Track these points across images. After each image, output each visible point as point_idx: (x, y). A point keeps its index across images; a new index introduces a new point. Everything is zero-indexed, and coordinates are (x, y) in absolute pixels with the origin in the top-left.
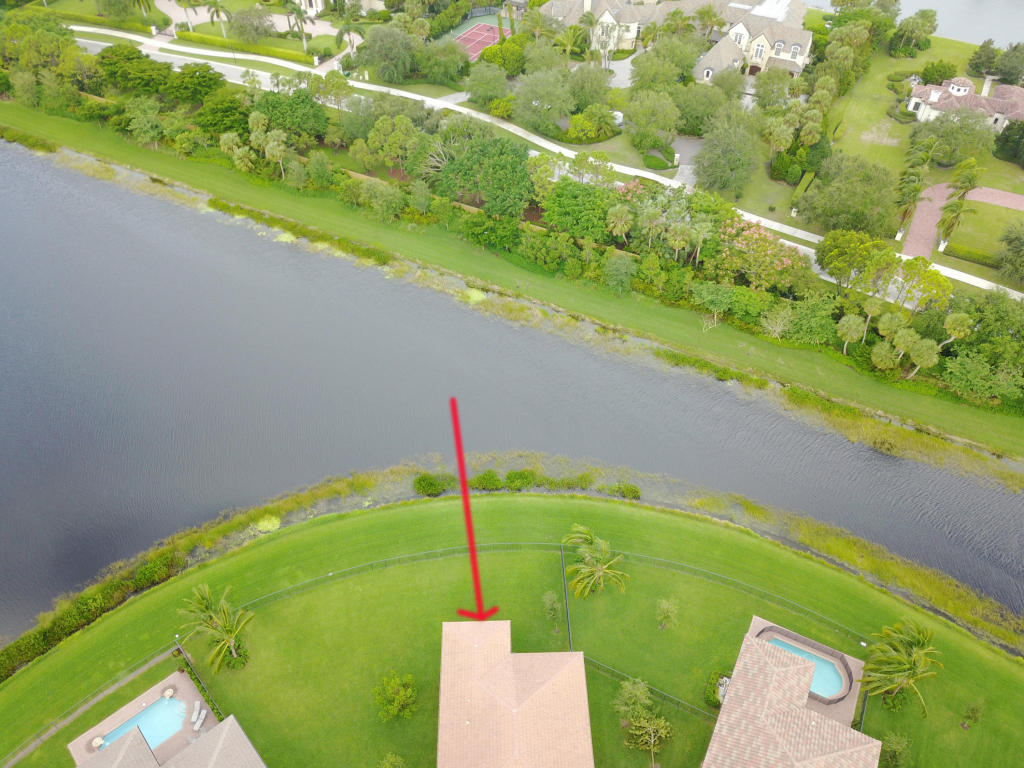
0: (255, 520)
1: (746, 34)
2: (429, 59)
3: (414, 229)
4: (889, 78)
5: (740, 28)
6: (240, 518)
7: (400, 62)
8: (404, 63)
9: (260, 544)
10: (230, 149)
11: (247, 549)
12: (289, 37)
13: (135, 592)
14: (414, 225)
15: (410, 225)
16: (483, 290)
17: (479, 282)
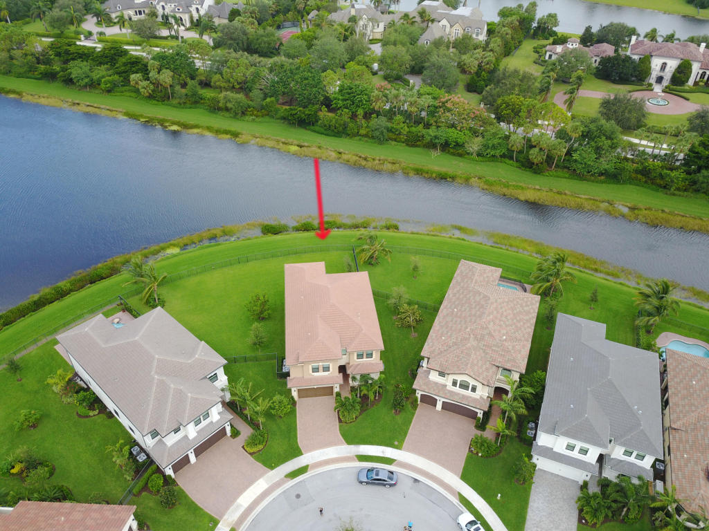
0: (163, 249)
1: (448, 25)
2: (258, 39)
3: (254, 119)
4: (534, 48)
5: (444, 22)
6: (154, 248)
7: (240, 42)
8: (243, 43)
9: (168, 258)
10: (137, 83)
11: (160, 261)
12: (169, 38)
13: (91, 283)
14: (254, 117)
15: (251, 117)
16: (298, 146)
17: (296, 142)
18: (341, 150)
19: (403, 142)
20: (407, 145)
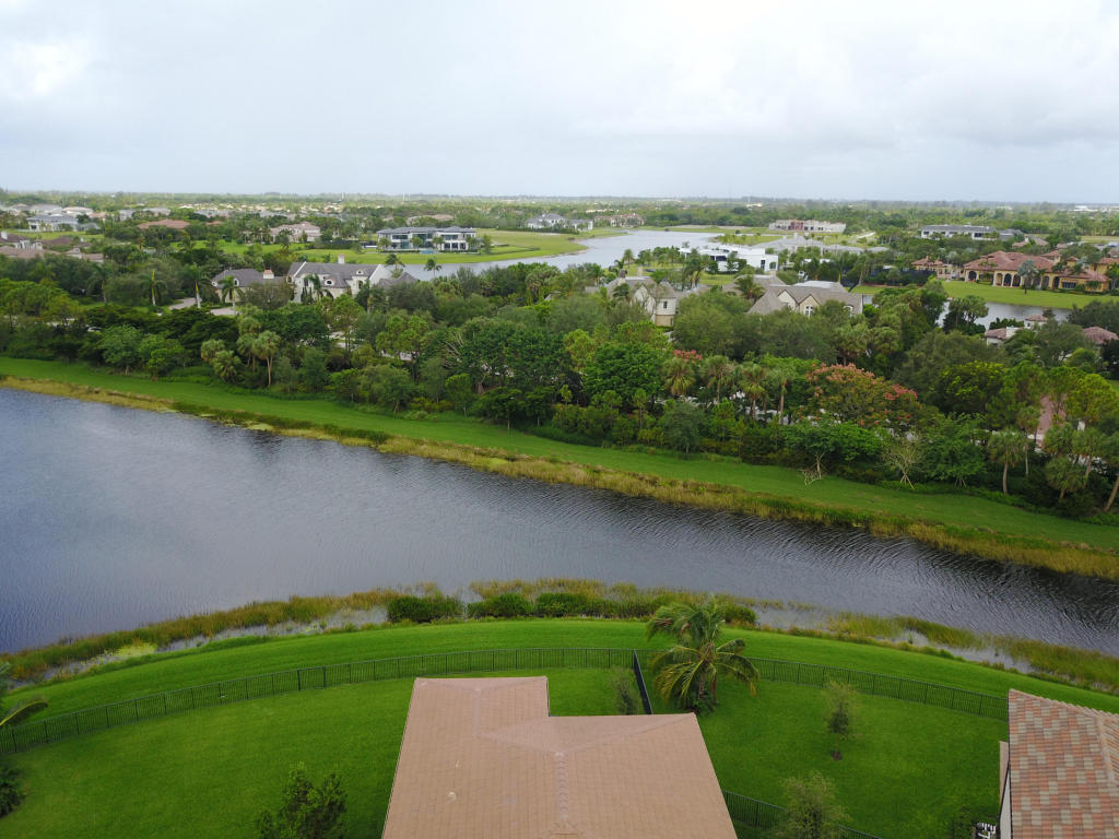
1: (792, 302)
3: (422, 416)
9: (112, 668)
10: (211, 355)
11: (84, 676)
14: (422, 412)
15: (418, 412)
16: (507, 459)
17: (502, 452)
18: (600, 467)
19: (736, 455)
20: (745, 460)
